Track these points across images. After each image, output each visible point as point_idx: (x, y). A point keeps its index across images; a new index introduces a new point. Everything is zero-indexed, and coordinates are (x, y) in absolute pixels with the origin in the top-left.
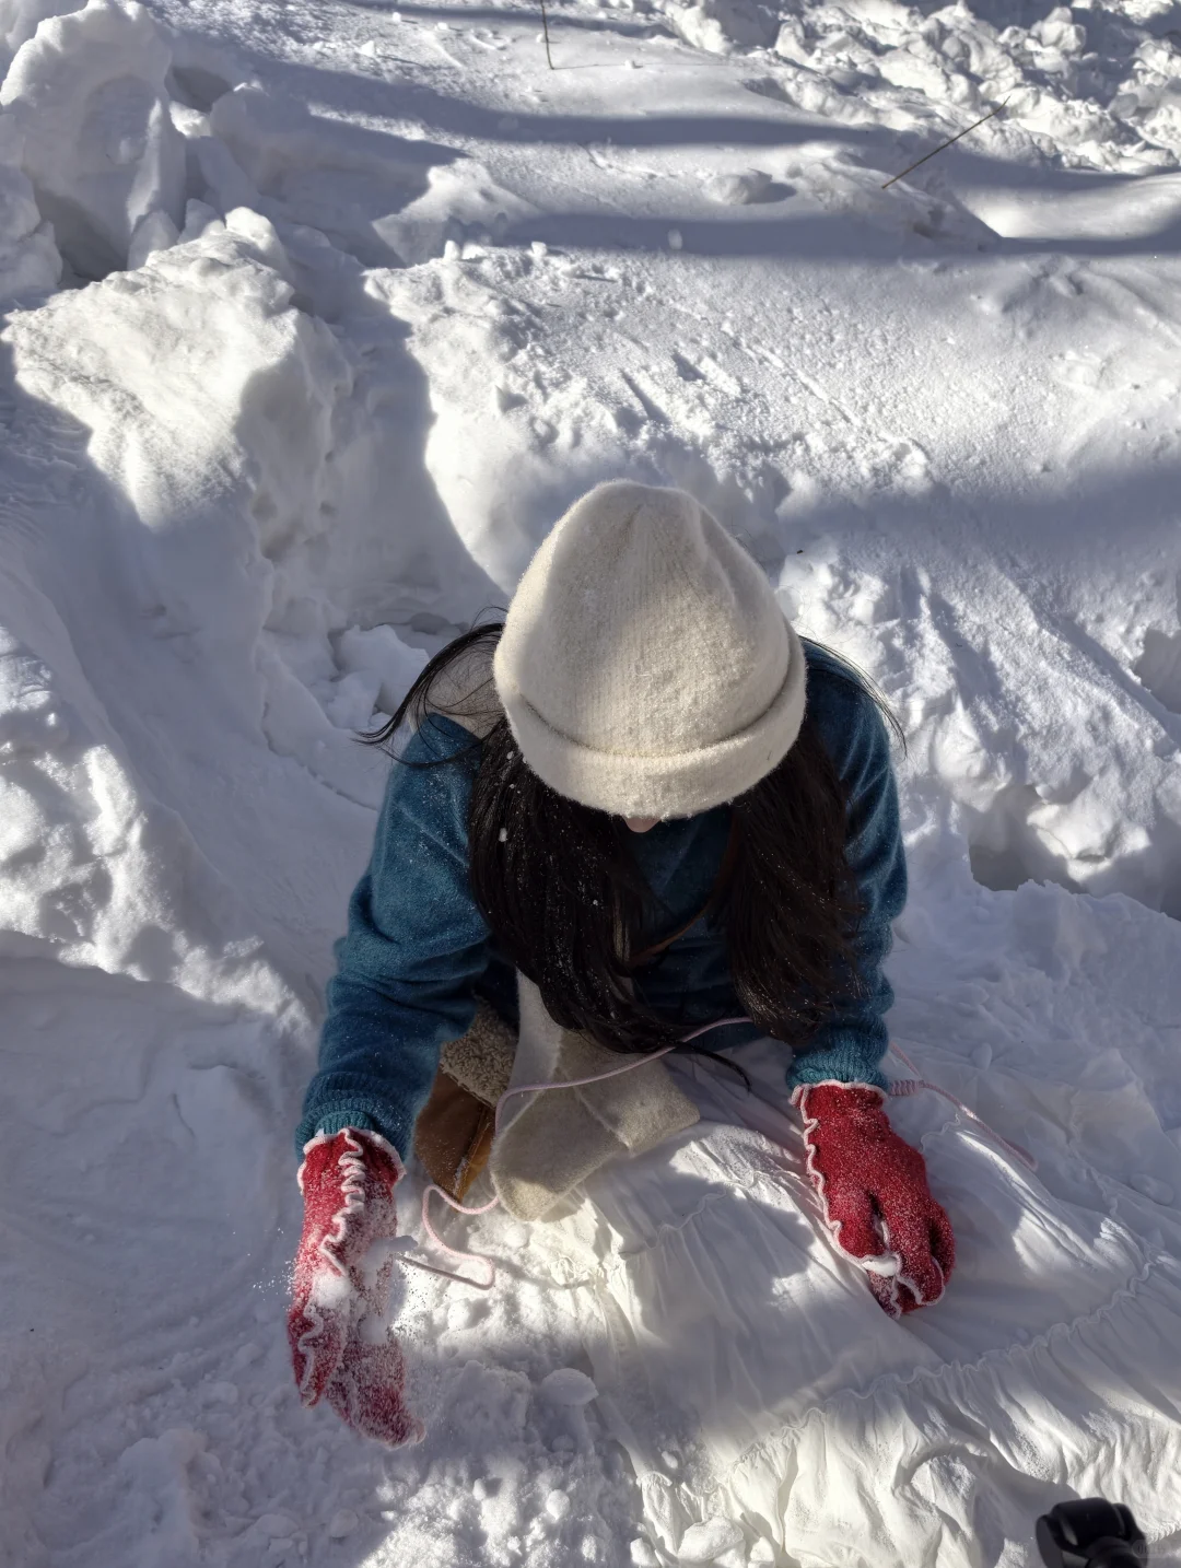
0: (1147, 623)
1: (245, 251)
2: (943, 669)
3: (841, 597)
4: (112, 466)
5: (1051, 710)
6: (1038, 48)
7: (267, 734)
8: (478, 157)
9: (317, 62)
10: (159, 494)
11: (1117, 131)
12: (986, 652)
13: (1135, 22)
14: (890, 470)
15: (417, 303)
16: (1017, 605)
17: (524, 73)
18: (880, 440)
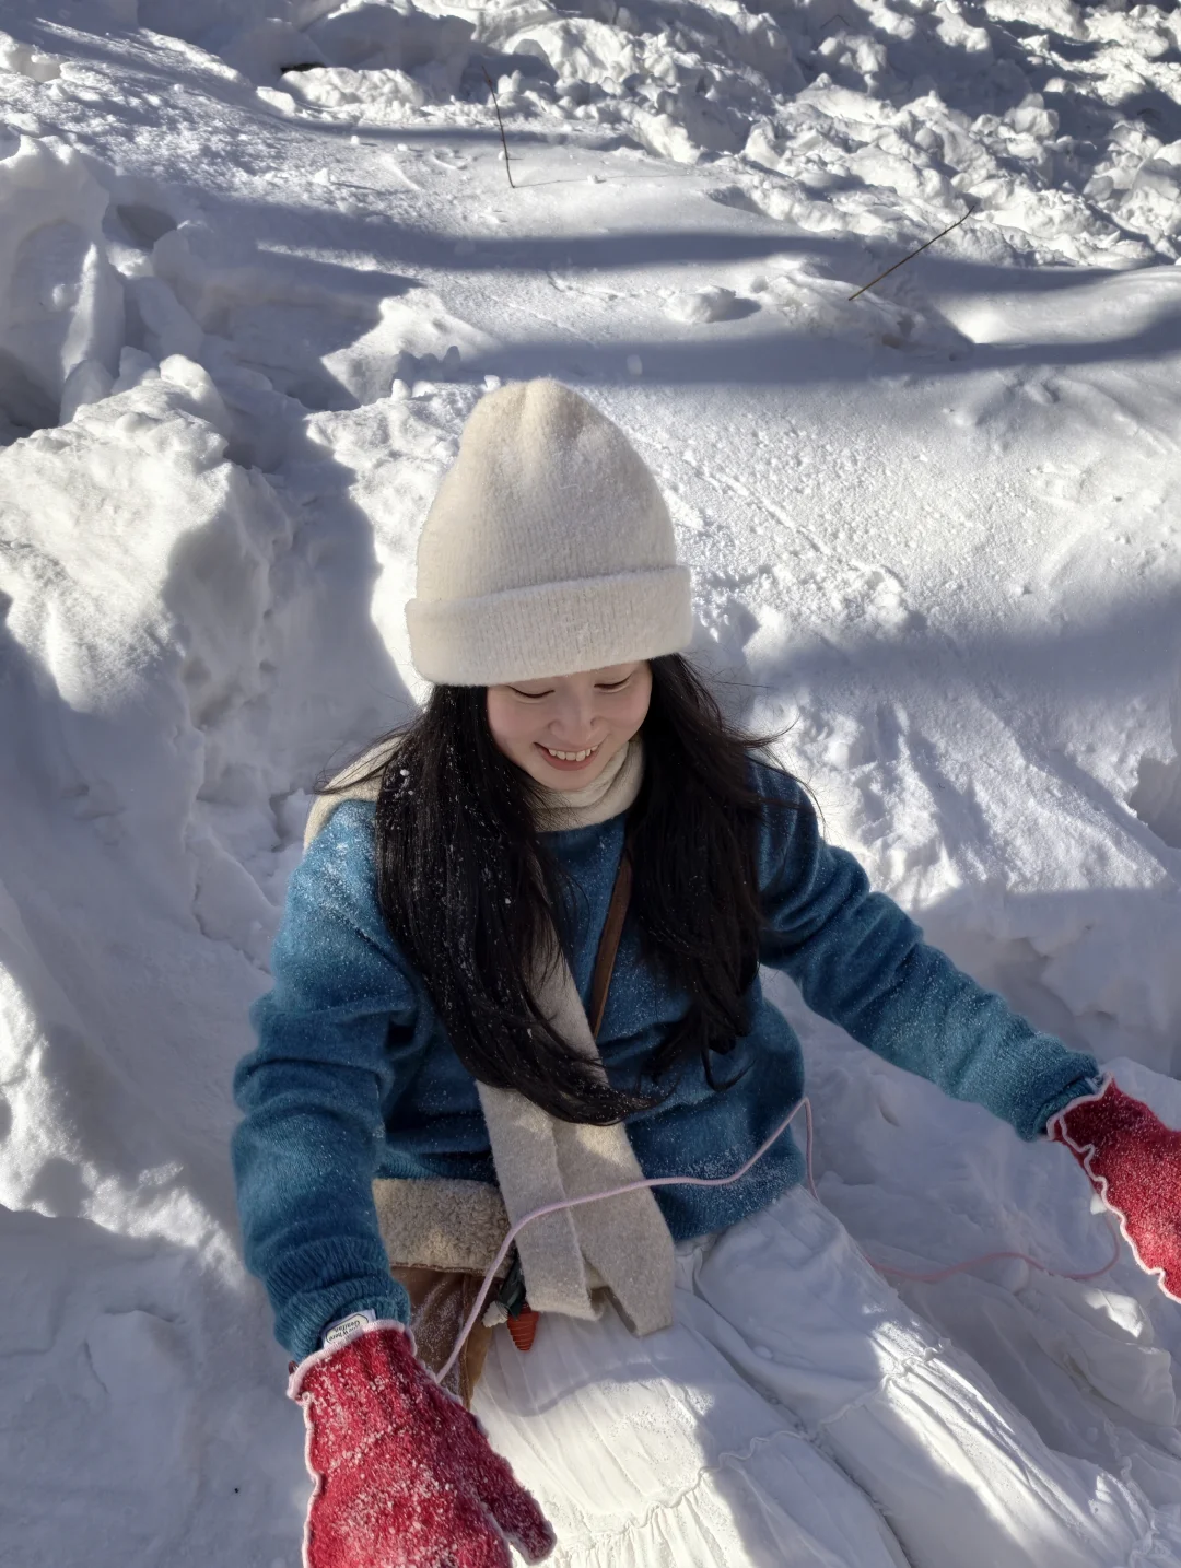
0: (1141, 750)
1: (179, 403)
2: (925, 815)
3: (814, 740)
4: (31, 638)
5: (1042, 855)
6: (1012, 135)
7: (198, 918)
8: (432, 286)
9: (267, 194)
10: (80, 666)
11: (1091, 219)
12: (971, 793)
13: (1108, 102)
14: (862, 600)
15: (361, 447)
16: (1002, 739)
17: (483, 192)
18: (851, 569)
